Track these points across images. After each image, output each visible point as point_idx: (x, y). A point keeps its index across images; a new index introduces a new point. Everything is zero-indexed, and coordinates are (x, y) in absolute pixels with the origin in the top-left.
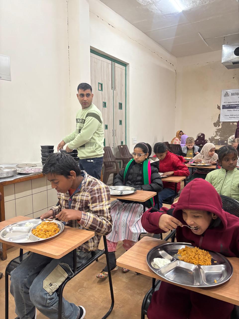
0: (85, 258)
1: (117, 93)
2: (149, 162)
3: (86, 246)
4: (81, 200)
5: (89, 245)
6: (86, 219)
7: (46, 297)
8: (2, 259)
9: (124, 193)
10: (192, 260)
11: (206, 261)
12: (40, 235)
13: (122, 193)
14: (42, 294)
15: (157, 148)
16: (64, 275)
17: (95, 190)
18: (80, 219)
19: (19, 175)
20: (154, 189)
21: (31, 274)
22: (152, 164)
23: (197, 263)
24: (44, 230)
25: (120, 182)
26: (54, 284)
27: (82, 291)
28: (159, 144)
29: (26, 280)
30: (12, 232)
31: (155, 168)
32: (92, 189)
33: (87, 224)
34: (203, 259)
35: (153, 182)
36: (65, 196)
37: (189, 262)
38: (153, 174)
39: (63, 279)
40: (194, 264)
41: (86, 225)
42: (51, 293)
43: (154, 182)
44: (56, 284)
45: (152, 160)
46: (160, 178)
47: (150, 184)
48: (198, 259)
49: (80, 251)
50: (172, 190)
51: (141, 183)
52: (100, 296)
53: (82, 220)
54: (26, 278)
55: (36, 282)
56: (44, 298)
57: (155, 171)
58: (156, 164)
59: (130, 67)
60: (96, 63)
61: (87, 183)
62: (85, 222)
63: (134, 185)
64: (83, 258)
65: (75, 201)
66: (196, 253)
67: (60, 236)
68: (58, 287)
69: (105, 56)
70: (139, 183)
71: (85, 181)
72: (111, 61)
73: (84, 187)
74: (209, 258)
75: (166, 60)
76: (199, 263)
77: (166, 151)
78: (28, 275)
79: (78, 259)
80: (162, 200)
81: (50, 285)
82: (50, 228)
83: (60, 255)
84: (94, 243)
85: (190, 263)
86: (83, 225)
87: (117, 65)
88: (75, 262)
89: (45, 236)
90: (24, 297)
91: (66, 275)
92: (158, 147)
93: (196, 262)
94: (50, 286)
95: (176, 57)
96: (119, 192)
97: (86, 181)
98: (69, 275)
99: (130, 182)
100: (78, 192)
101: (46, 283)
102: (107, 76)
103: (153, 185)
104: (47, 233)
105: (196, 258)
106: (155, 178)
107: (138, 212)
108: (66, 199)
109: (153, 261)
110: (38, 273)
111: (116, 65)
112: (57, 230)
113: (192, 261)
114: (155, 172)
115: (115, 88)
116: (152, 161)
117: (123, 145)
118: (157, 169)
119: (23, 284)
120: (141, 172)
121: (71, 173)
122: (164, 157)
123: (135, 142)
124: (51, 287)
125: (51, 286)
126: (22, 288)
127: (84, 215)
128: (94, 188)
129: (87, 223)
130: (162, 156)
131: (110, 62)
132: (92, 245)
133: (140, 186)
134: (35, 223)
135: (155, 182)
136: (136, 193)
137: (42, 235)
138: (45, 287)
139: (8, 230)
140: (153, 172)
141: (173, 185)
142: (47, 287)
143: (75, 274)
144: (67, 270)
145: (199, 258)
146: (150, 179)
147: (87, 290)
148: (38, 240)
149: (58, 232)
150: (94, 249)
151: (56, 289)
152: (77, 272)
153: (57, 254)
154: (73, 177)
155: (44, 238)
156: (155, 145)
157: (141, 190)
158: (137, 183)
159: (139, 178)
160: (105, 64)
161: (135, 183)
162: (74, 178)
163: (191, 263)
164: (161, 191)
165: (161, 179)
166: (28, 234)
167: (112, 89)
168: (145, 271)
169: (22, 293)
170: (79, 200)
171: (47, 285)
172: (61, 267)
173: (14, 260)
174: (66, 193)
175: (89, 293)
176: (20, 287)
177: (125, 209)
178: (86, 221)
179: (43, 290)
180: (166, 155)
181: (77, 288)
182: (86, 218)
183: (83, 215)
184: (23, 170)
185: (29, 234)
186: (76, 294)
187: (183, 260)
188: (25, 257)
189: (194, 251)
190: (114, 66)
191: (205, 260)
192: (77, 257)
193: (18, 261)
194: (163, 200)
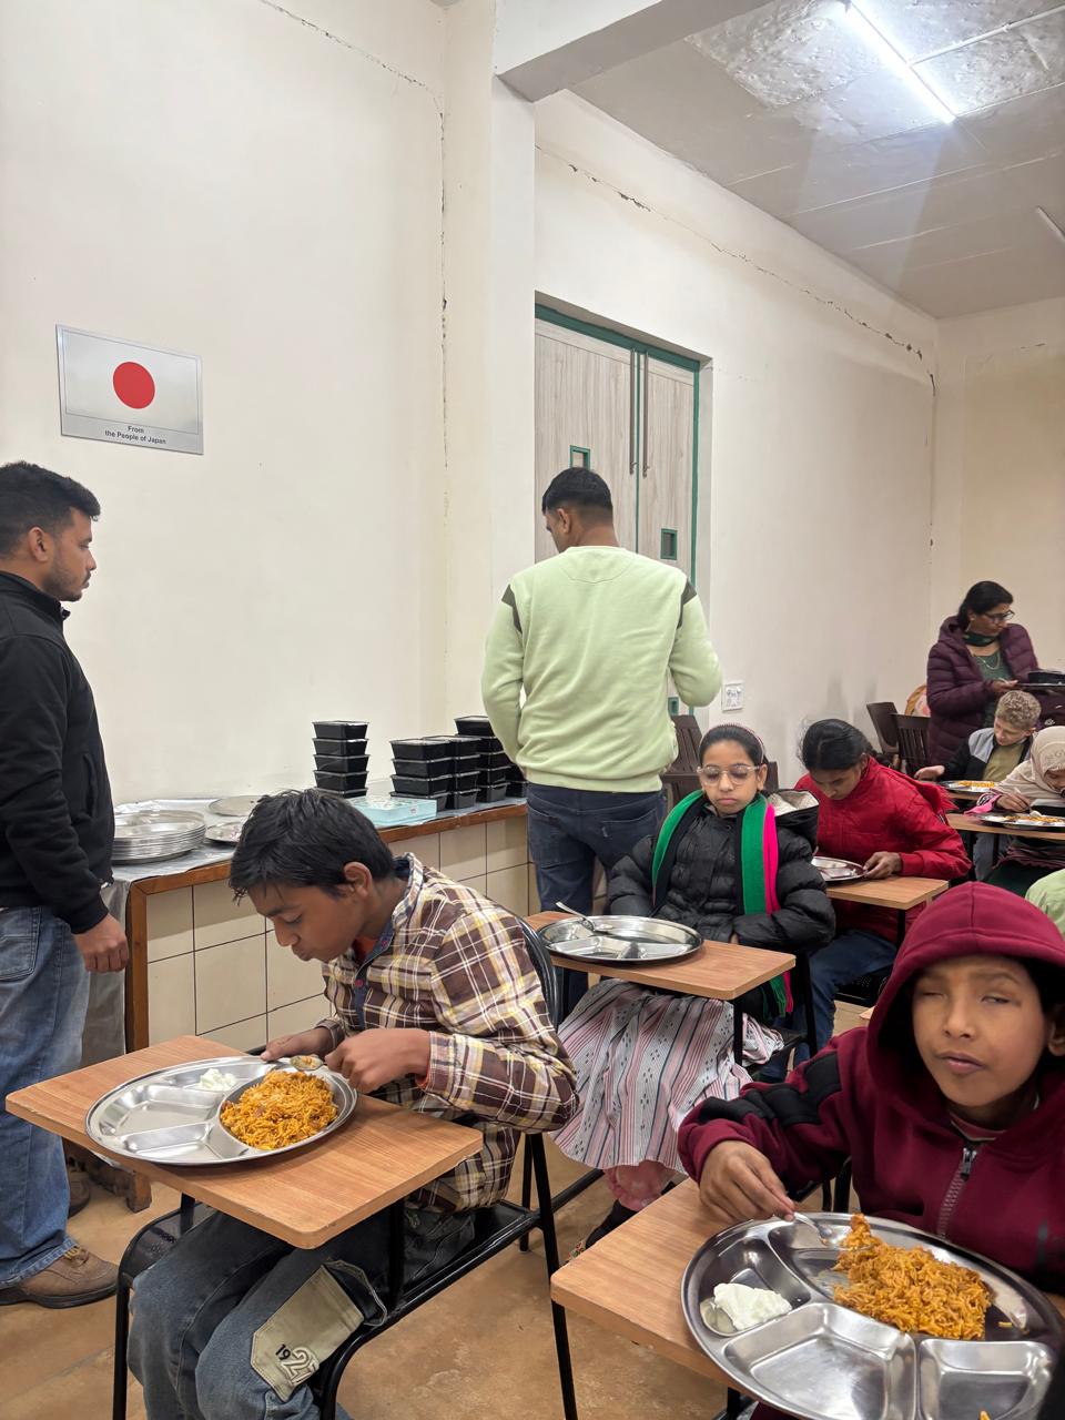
0: (446, 1240)
1: (655, 487)
2: (771, 811)
3: (444, 1189)
4: (401, 988)
5: (458, 1184)
6: (452, 1060)
7: (259, 1405)
8: (128, 1206)
9: (648, 952)
10: (892, 1307)
11: (955, 1315)
12: (252, 1132)
13: (634, 951)
14: (241, 1388)
15: (819, 748)
16: (344, 1315)
17: (452, 941)
18: (427, 1068)
19: (212, 850)
20: (790, 936)
21: (211, 1296)
22: (782, 822)
23: (912, 1322)
24: (268, 1112)
25: (633, 894)
26: (298, 1352)
27: (446, 1382)
28: (829, 728)
29: (191, 1319)
30: (145, 1108)
31: (796, 840)
32: (437, 940)
33: (461, 1084)
34: (943, 1309)
35: (788, 901)
36: (342, 969)
37: (878, 1317)
38: (788, 866)
39: (341, 1334)
40: (895, 1326)
41: (460, 1090)
42: (284, 1388)
43: (793, 904)
44: (309, 1353)
45: (785, 803)
46: (819, 885)
47: (776, 915)
48: (916, 1303)
49: (416, 1207)
50: (883, 941)
51: (733, 906)
52: (525, 1413)
53: (437, 1070)
54: (194, 1310)
55: (225, 1334)
56: (252, 1409)
57: (798, 852)
58: (800, 822)
59: (715, 372)
60: (562, 362)
61: (419, 910)
62: (451, 1075)
63: (699, 912)
64: (436, 1243)
65: (379, 992)
66: (913, 1274)
67: (332, 1142)
68: (317, 1367)
69: (599, 331)
70: (722, 904)
71: (410, 903)
72: (628, 352)
73: (408, 927)
74: (973, 1305)
75: (888, 335)
76: (923, 1324)
77: (861, 761)
78: (203, 1298)
79: (410, 1249)
80: (832, 984)
81: (281, 1355)
82: (293, 1103)
83: (320, 1231)
84: (483, 1175)
85: (880, 1321)
86: (447, 1094)
87: (655, 365)
88: (397, 1261)
89: (271, 1139)
90: (182, 1390)
91: (355, 1318)
92: (821, 742)
93: (907, 1317)
94: (281, 1359)
95: (937, 318)
96: (626, 945)
97: (415, 903)
98: (368, 1317)
99: (679, 898)
100: (384, 954)
101: (264, 1343)
102: (611, 416)
103: (786, 918)
104: (281, 1123)
105: (909, 1298)
106: (795, 885)
107: (714, 1040)
108: (344, 982)
109: (714, 1296)
110: (238, 1294)
111: (650, 369)
112: (323, 1113)
113: (891, 1312)
114: (794, 858)
115: (645, 468)
116: (782, 808)
117: (680, 714)
118: (808, 844)
119: (180, 1336)
120: (731, 858)
121: (348, 871)
122: (852, 787)
123: (734, 700)
124: (283, 1363)
125: (285, 1358)
126: (175, 1351)
127: (438, 1044)
128: (450, 935)
129: (462, 1077)
130: (839, 782)
131: (624, 354)
132: (469, 1185)
133: (725, 919)
134: (238, 1071)
135: (796, 901)
136: (699, 955)
137: (259, 1131)
138: (261, 1360)
139: (127, 1098)
140: (786, 857)
141: (891, 918)
142: (265, 1360)
143: (395, 1313)
144: (358, 1296)
145: (923, 1301)
146: (773, 888)
147: (467, 1380)
148: (242, 1153)
149: (329, 1124)
150: (483, 1201)
151: (305, 1375)
152: (403, 1306)
153: (305, 1228)
154: (360, 888)
155: (264, 1147)
156: (809, 732)
157: (729, 941)
158: (710, 905)
159: (723, 883)
160: (604, 362)
161: (703, 902)
162: (364, 892)
163: (886, 1323)
164: (826, 945)
165: (823, 890)
166: (204, 1126)
167: (631, 472)
168: (668, 1338)
169: (175, 1375)
170: (396, 991)
171: (266, 1354)
172: (332, 1278)
173: (157, 1226)
174: (342, 957)
175: (475, 1398)
176: (167, 1349)
177: (655, 1024)
178: (451, 1068)
179: (249, 1374)
180: (862, 777)
181: (426, 1367)
182: (452, 1055)
183: (434, 1048)
184: (231, 827)
185: (207, 1123)
186: (420, 1393)
187: (850, 1306)
188: (199, 1217)
189: (903, 1266)
190: (642, 372)
191: (954, 1311)
192: (406, 1237)
193: (173, 1229)
194: (838, 985)
